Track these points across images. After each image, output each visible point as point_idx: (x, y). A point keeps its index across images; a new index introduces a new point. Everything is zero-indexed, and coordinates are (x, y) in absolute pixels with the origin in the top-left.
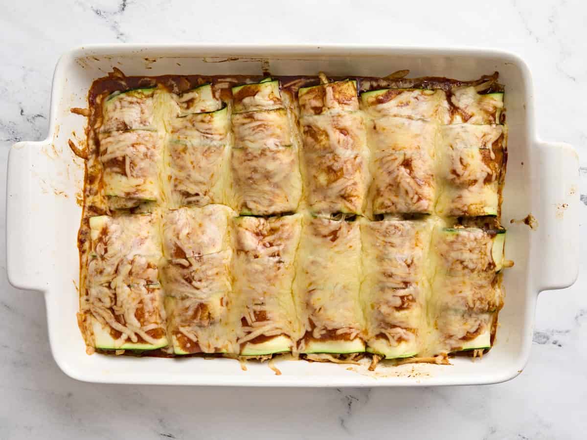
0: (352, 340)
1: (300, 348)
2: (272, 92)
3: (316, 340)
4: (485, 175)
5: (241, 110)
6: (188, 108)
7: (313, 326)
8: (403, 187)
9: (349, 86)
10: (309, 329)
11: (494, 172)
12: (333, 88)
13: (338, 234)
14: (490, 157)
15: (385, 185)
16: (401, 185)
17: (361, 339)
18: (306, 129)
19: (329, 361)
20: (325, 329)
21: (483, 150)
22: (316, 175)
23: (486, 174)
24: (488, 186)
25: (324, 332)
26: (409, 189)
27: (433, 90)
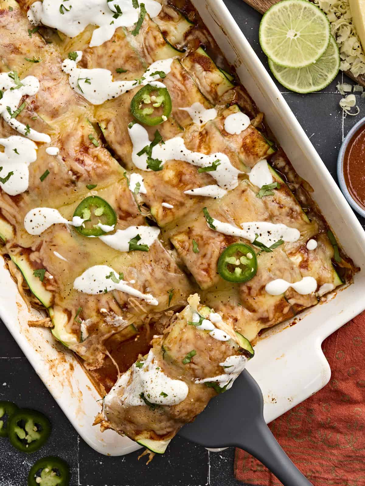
0: (47, 290)
1: (13, 249)
2: (218, 84)
3: (28, 259)
4: (265, 315)
5: (186, 66)
6: (162, 18)
7: (38, 249)
8: (207, 249)
9: (264, 146)
10: (34, 249)
11: (274, 320)
12: (253, 133)
13: (129, 219)
14: (283, 309)
15: (199, 233)
16: (207, 246)
17: (54, 297)
18: (204, 132)
19: (16, 282)
20: (42, 260)
21: (285, 300)
22: (169, 166)
23: (267, 316)
24: (259, 324)
25: (39, 261)
26: (209, 256)
27: (310, 221)
